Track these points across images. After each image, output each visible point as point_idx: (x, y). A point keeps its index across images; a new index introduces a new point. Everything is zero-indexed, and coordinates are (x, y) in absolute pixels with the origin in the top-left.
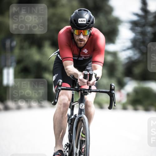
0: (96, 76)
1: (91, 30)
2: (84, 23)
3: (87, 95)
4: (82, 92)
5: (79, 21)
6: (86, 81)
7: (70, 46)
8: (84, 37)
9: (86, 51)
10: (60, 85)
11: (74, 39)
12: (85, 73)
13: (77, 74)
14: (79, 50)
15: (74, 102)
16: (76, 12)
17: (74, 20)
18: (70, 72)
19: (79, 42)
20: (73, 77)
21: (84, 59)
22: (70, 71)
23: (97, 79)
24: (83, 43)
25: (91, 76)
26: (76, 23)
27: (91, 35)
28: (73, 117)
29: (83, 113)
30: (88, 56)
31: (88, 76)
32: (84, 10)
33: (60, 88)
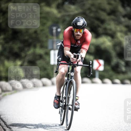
1: (84, 29)
2: (80, 25)
3: (75, 67)
5: (78, 24)
6: (75, 59)
8: (80, 34)
9: (79, 42)
12: (75, 55)
13: (70, 55)
14: (75, 41)
15: (69, 71)
17: (75, 23)
19: (77, 36)
20: (68, 57)
21: (77, 47)
22: (66, 53)
23: (82, 58)
24: (79, 37)
25: (78, 56)
27: (84, 33)
29: (73, 78)
32: (81, 18)
33: (60, 63)
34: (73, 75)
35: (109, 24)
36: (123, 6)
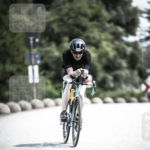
35: (92, 32)
36: (108, 9)
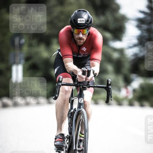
0: (94, 72)
4: (81, 87)
5: (78, 21)
6: (84, 77)
7: (70, 45)
8: (83, 36)
9: (84, 49)
10: (60, 81)
11: (74, 38)
12: (84, 70)
13: (76, 71)
14: (78, 48)
15: (73, 96)
16: (76, 12)
17: (74, 20)
18: (69, 69)
21: (83, 57)
24: (82, 41)
25: (89, 72)
26: (75, 23)
28: (72, 111)
29: (82, 106)
30: (86, 54)
31: (87, 72)
32: (83, 11)
33: (60, 84)
34: (82, 101)
